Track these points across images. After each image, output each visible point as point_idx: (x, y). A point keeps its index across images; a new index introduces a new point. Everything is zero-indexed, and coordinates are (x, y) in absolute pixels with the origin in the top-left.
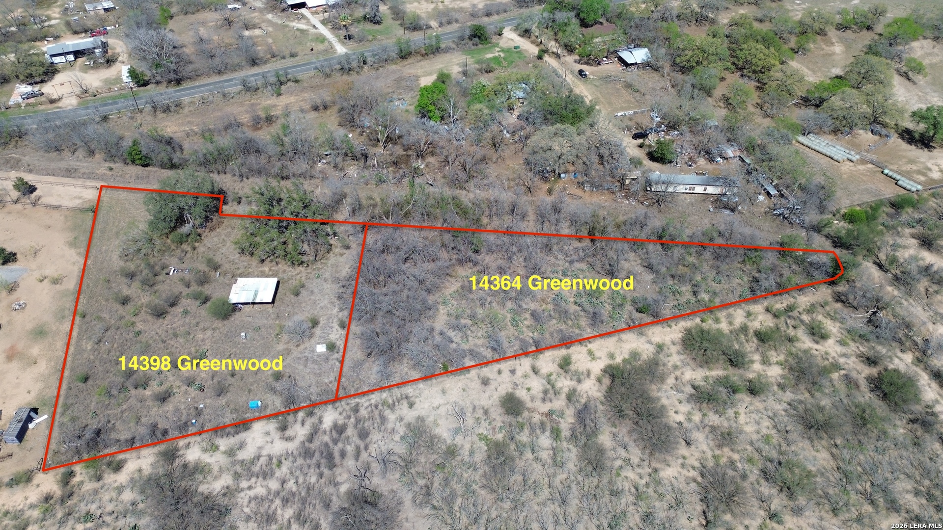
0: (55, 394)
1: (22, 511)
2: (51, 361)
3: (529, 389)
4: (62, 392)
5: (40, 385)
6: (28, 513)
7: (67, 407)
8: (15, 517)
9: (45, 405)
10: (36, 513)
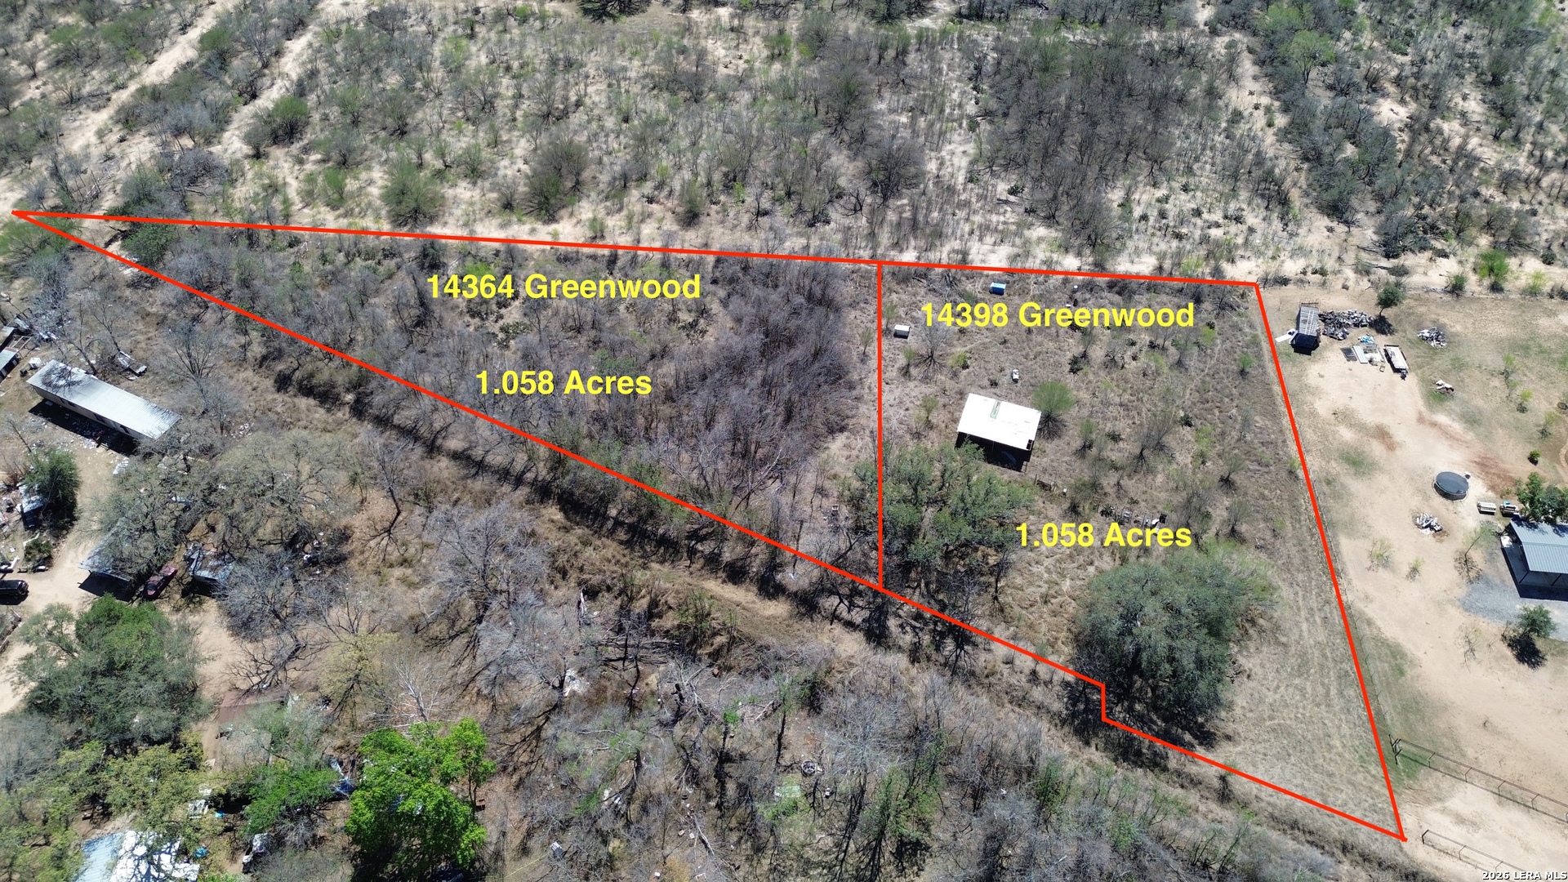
3: (658, 228)
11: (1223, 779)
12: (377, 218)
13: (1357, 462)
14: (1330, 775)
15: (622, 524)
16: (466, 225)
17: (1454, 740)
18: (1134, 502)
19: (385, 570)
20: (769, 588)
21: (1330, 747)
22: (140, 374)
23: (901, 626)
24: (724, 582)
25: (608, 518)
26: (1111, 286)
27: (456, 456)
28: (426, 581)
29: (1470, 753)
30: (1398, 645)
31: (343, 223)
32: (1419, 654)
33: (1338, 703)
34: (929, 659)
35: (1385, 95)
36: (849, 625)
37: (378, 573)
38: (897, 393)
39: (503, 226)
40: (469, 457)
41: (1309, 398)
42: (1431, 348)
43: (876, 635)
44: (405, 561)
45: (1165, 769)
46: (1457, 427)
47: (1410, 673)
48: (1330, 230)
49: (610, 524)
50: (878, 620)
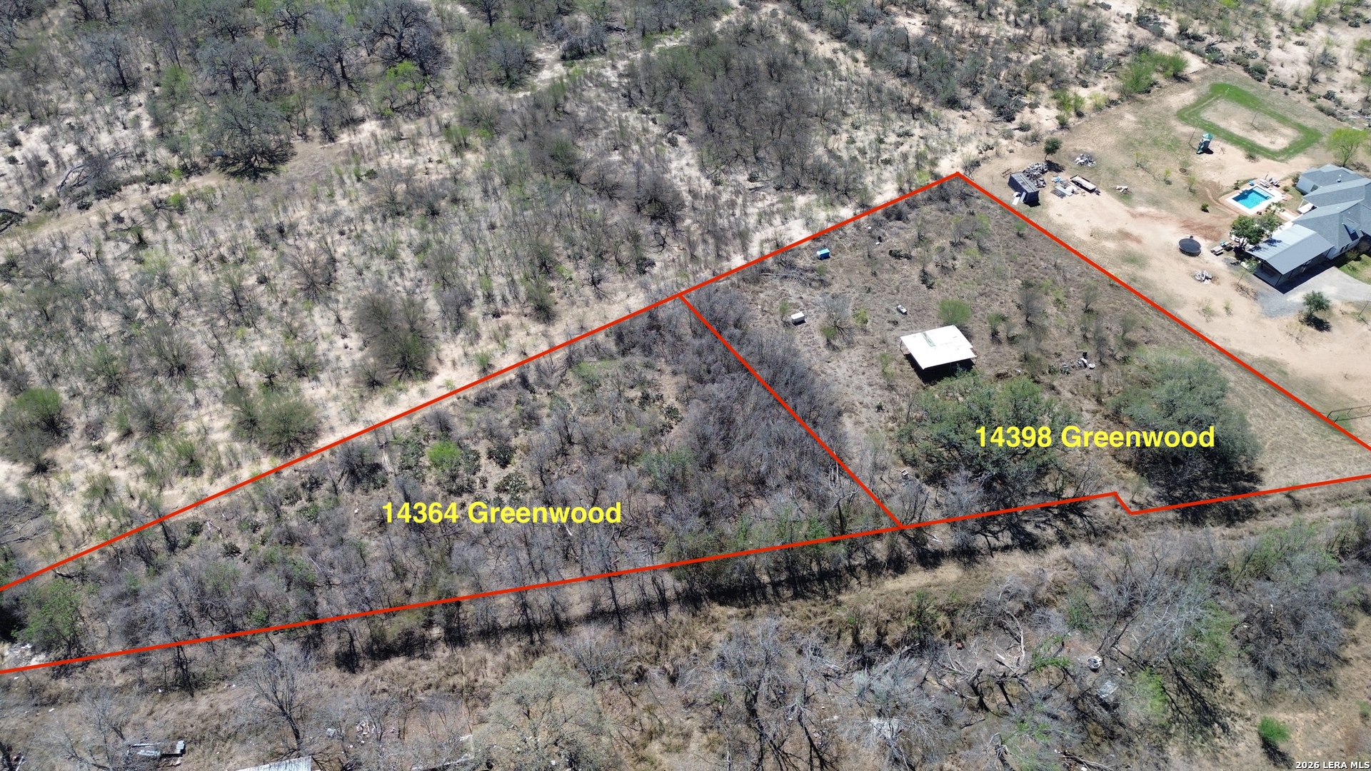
3: (528, 334)
11: (1288, 496)
12: (255, 460)
13: (1132, 259)
14: (1322, 456)
15: (779, 584)
16: (353, 420)
17: (1343, 395)
18: (1058, 355)
19: (642, 753)
20: (930, 559)
21: (1305, 440)
22: (183, 752)
23: (1037, 526)
24: (894, 577)
25: (765, 586)
26: (888, 216)
27: (589, 618)
28: (687, 736)
29: (1356, 397)
30: (1267, 358)
31: (224, 482)
32: (1280, 357)
33: (1280, 411)
34: (1073, 537)
35: (895, 15)
36: (1006, 548)
37: (642, 759)
38: (844, 366)
39: (391, 402)
40: (602, 613)
41: (1069, 233)
42: (1092, 168)
43: (1029, 544)
44: (651, 733)
45: (1258, 512)
46: (1152, 210)
47: (1288, 370)
48: (964, 118)
49: (769, 590)
50: (1019, 532)
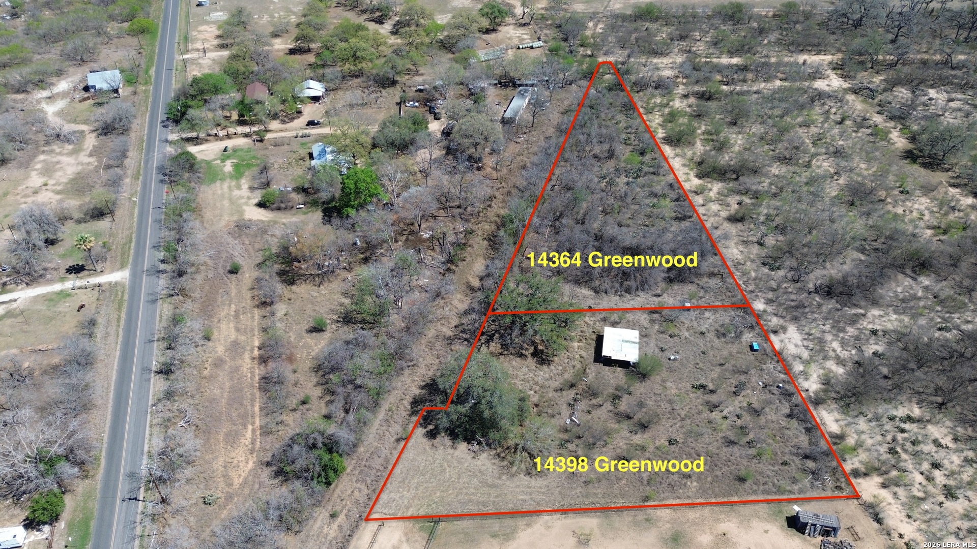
0: (765, 505)
1: (903, 505)
2: (719, 519)
4: (761, 498)
5: (755, 523)
6: (903, 499)
7: (780, 491)
8: (911, 508)
9: (780, 512)
10: (901, 491)
